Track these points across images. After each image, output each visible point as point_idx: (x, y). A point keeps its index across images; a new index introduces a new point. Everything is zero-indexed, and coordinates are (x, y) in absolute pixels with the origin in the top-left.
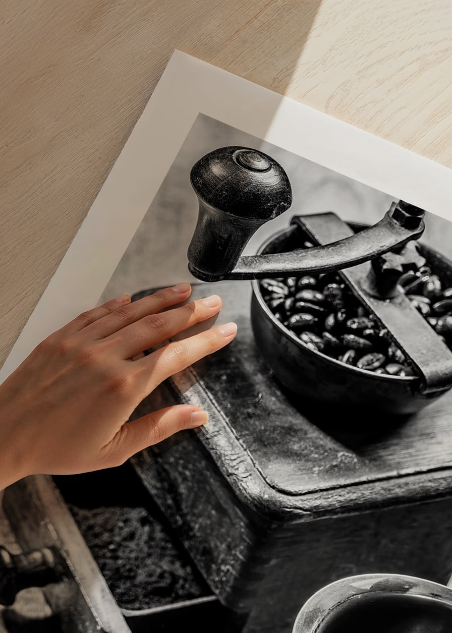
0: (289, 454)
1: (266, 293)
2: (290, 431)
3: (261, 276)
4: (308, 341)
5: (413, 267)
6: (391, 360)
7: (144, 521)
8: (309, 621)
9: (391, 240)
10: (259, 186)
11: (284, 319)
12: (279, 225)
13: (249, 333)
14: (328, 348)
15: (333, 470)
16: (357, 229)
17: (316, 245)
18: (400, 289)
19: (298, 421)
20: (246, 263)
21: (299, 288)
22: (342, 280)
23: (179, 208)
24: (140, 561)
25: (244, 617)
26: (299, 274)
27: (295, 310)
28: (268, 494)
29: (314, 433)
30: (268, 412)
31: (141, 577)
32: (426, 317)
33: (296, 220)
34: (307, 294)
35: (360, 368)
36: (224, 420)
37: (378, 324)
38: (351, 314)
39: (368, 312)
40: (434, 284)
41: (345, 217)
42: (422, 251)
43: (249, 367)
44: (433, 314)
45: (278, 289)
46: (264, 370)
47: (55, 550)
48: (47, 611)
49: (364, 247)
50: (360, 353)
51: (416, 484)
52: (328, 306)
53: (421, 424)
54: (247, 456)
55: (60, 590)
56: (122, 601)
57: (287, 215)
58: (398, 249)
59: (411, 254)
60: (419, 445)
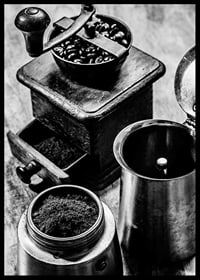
0: (88, 100)
1: (57, 53)
2: (85, 93)
3: (52, 48)
4: (77, 62)
5: (98, 23)
6: (105, 56)
7: (55, 140)
8: (117, 148)
9: (87, 17)
10: (38, 19)
11: (66, 58)
12: (50, 29)
13: (58, 68)
14: (84, 61)
15: (103, 99)
16: (75, 19)
17: (65, 30)
18: (97, 32)
19: (85, 89)
20: (46, 45)
21: (66, 46)
22: (78, 37)
23: (17, 37)
24: (60, 153)
25: (98, 156)
26: (64, 41)
27: (68, 54)
28: (88, 115)
29: (92, 90)
30: (75, 90)
31: (63, 157)
32: (109, 37)
33: (54, 25)
34: (69, 47)
35: (96, 63)
36: (64, 98)
37: (96, 47)
38: (86, 48)
39: (91, 44)
40: (107, 26)
41: (69, 17)
42: (98, 16)
43: (63, 78)
44: (111, 35)
45: (60, 50)
46: (67, 78)
47: (34, 161)
48: (42, 180)
49: (79, 24)
50: (94, 58)
51: (130, 92)
52: (77, 48)
53: (123, 73)
54: (76, 106)
55: (42, 172)
56: (61, 167)
57: (51, 24)
58: (90, 19)
59: (95, 19)
60: (125, 79)
